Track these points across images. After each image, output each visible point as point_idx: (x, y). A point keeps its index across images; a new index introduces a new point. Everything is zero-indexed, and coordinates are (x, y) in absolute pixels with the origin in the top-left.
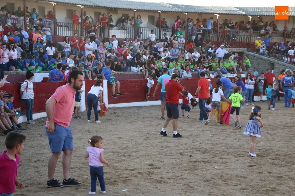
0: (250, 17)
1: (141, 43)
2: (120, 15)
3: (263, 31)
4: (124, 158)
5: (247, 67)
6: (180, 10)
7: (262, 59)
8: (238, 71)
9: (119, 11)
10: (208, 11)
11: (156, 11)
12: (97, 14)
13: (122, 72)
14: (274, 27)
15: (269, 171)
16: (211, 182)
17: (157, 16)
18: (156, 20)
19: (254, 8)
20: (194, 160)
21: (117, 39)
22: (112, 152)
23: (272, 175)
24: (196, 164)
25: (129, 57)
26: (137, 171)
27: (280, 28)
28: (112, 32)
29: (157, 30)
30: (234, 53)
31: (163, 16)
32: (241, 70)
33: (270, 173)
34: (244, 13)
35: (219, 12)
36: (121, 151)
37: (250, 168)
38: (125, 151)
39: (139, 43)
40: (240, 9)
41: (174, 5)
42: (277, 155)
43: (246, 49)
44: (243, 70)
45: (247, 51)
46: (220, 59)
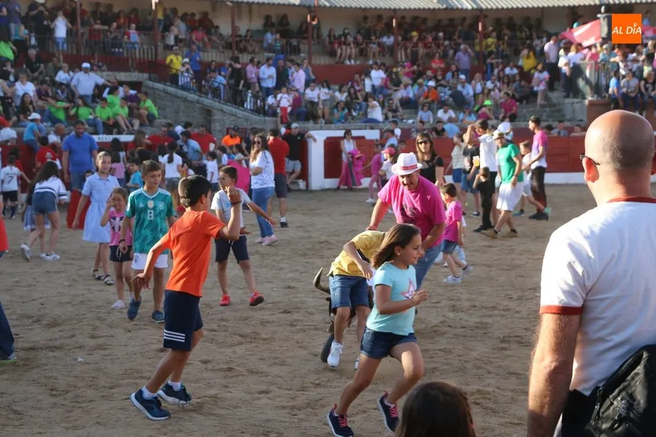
5: (151, 118)
7: (185, 100)
15: (204, 358)
16: (69, 394)
20: (26, 345)
23: (210, 366)
24: (31, 354)
30: (122, 84)
33: (205, 362)
42: (222, 320)
43: (146, 75)
45: (150, 80)
46: (85, 97)
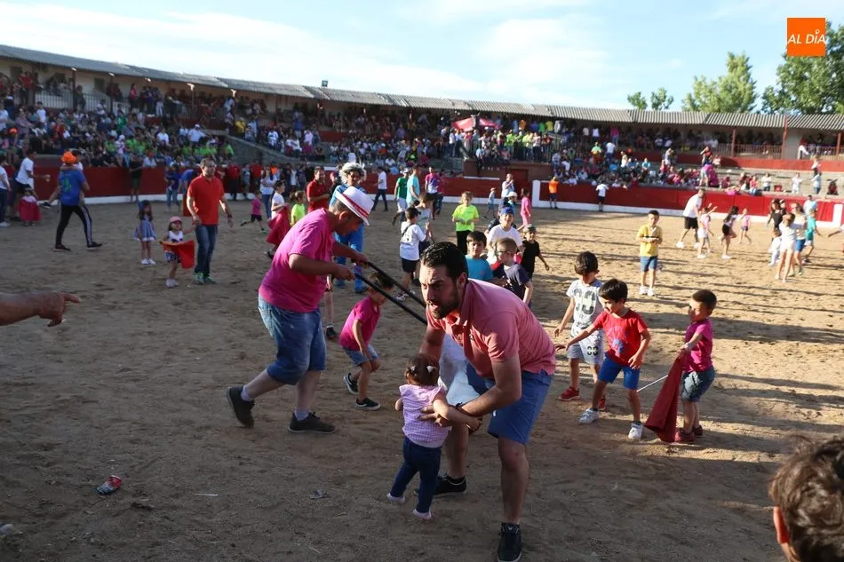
0: (234, 92)
1: (85, 117)
2: (51, 74)
3: (249, 111)
4: (61, 276)
5: (230, 155)
6: (140, 74)
7: (248, 146)
8: (218, 160)
9: (50, 69)
10: (178, 79)
11: (106, 74)
12: (16, 71)
13: (55, 156)
14: (263, 106)
17: (107, 80)
18: (106, 86)
19: (239, 81)
21: (45, 109)
22: (43, 268)
25: (66, 134)
26: (79, 294)
27: (271, 108)
28: (39, 97)
29: (108, 99)
30: (214, 137)
31: (115, 81)
32: (221, 159)
34: (226, 86)
35: (193, 81)
36: (56, 267)
37: (233, 285)
38: (60, 266)
39: (82, 115)
40: (221, 80)
41: (133, 68)
43: (227, 132)
44: (224, 159)
45: (229, 135)
46: (195, 143)
